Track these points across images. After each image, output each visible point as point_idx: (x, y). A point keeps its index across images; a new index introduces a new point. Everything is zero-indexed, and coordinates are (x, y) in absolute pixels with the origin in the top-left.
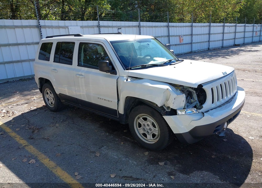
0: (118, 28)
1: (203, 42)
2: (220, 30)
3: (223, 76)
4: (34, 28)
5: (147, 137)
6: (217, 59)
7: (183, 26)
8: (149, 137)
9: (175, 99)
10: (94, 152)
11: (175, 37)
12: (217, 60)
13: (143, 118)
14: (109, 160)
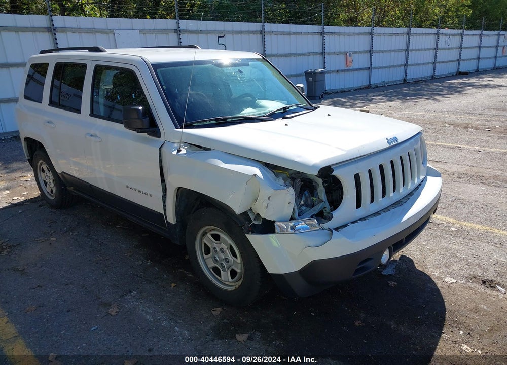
0: (217, 36)
1: (394, 66)
2: (430, 41)
3: (388, 146)
4: (43, 32)
5: (220, 277)
6: (417, 102)
7: (354, 34)
8: (225, 276)
9: (269, 198)
10: (108, 305)
11: (336, 55)
12: (416, 104)
13: (213, 235)
14: (134, 325)
